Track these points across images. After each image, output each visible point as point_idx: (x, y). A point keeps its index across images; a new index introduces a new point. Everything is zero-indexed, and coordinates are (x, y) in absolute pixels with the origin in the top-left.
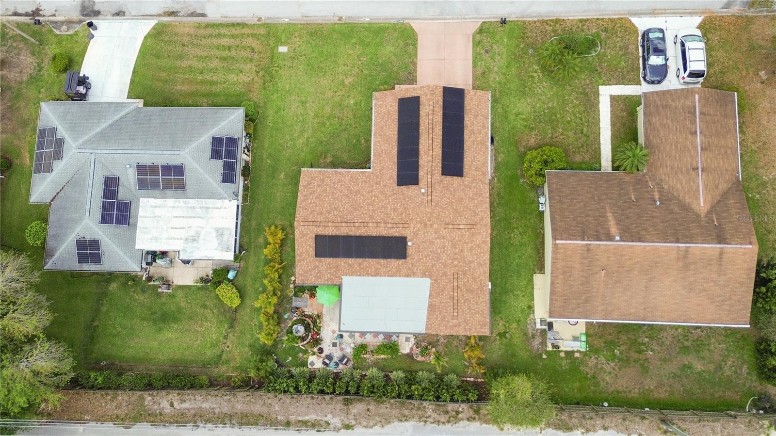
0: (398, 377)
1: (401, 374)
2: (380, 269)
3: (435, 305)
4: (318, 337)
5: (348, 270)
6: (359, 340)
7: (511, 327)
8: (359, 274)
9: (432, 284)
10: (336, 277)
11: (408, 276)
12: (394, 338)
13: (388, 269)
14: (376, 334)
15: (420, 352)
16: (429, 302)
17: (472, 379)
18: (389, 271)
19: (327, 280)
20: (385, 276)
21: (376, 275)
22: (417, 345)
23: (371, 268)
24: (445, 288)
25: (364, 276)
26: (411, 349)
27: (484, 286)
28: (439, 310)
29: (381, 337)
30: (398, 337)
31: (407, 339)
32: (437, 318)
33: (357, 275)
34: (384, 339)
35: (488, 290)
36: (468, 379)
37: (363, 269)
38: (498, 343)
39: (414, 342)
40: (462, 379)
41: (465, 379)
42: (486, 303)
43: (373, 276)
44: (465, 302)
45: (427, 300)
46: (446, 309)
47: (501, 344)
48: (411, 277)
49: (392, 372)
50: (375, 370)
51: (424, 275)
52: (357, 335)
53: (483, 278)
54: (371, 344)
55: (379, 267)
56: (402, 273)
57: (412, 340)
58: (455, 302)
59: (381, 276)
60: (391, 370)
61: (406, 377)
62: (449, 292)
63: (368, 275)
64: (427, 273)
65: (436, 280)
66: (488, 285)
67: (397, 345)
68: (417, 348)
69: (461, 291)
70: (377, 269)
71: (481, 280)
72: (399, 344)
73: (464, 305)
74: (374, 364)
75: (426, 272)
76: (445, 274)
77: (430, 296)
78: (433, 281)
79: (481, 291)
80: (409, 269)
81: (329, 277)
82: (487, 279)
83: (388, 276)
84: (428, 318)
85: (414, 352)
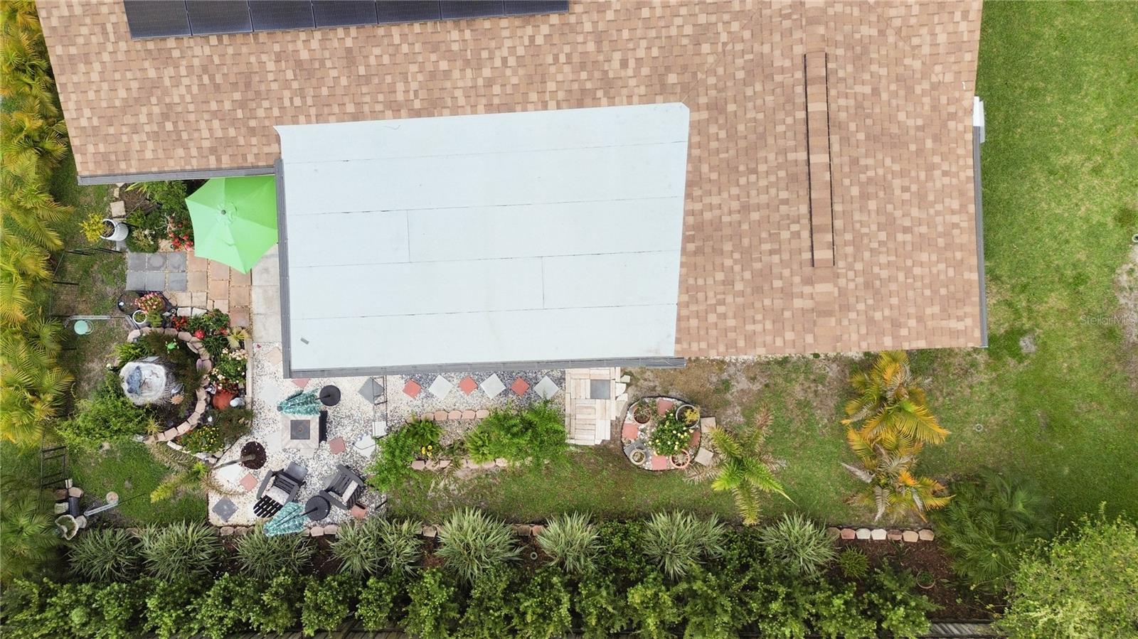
0: (569, 544)
1: (580, 531)
2: (447, 74)
3: (717, 225)
4: (234, 403)
5: (301, 93)
6: (404, 405)
7: (1043, 308)
8: (350, 108)
9: (696, 127)
10: (252, 131)
11: (581, 99)
12: (546, 387)
13: (487, 72)
14: (471, 374)
15: (654, 437)
16: (688, 213)
17: (880, 535)
18: (489, 83)
19: (213, 150)
20: (474, 111)
21: (432, 108)
22: (641, 408)
23: (404, 77)
24: (762, 137)
25: (375, 115)
26: (617, 426)
27: (953, 116)
28: (737, 247)
29: (493, 387)
30: (560, 381)
31: (599, 390)
32: (729, 282)
33: (343, 117)
34: (505, 393)
35: (969, 137)
36: (863, 534)
37: (367, 79)
38: (985, 378)
39: (625, 398)
40: (836, 534)
41: (849, 534)
42: (962, 194)
43: (417, 114)
44: (865, 196)
45: (679, 205)
46: (773, 237)
47: (999, 381)
48: (596, 102)
49: (543, 523)
50: (471, 520)
51: (657, 90)
52: (395, 384)
53: (949, 78)
54: (454, 416)
55: (444, 65)
56: (551, 86)
57: (620, 393)
58: (820, 194)
59: (455, 110)
60: (541, 512)
61: (600, 540)
62: (784, 151)
63: (396, 109)
64: (672, 78)
65: (716, 107)
66: (970, 111)
67: (558, 417)
68: (640, 420)
69: (845, 141)
70: (433, 76)
71: (935, 86)
72: (568, 411)
73: (863, 209)
74: (471, 493)
75: (668, 69)
76: (761, 69)
77: (689, 184)
78: (704, 115)
79: (936, 139)
80: (583, 66)
81: (219, 134)
82: (969, 82)
83: (490, 108)
84: (685, 287)
85: (627, 435)
